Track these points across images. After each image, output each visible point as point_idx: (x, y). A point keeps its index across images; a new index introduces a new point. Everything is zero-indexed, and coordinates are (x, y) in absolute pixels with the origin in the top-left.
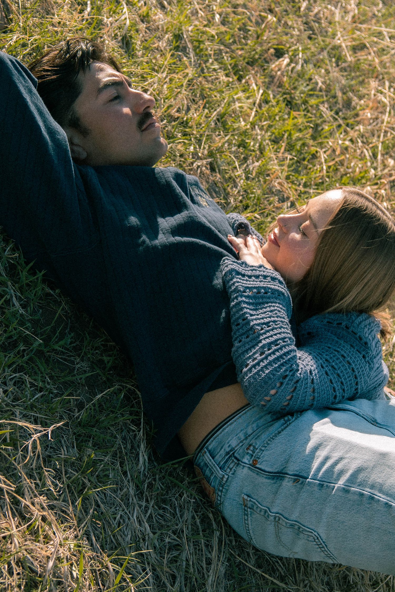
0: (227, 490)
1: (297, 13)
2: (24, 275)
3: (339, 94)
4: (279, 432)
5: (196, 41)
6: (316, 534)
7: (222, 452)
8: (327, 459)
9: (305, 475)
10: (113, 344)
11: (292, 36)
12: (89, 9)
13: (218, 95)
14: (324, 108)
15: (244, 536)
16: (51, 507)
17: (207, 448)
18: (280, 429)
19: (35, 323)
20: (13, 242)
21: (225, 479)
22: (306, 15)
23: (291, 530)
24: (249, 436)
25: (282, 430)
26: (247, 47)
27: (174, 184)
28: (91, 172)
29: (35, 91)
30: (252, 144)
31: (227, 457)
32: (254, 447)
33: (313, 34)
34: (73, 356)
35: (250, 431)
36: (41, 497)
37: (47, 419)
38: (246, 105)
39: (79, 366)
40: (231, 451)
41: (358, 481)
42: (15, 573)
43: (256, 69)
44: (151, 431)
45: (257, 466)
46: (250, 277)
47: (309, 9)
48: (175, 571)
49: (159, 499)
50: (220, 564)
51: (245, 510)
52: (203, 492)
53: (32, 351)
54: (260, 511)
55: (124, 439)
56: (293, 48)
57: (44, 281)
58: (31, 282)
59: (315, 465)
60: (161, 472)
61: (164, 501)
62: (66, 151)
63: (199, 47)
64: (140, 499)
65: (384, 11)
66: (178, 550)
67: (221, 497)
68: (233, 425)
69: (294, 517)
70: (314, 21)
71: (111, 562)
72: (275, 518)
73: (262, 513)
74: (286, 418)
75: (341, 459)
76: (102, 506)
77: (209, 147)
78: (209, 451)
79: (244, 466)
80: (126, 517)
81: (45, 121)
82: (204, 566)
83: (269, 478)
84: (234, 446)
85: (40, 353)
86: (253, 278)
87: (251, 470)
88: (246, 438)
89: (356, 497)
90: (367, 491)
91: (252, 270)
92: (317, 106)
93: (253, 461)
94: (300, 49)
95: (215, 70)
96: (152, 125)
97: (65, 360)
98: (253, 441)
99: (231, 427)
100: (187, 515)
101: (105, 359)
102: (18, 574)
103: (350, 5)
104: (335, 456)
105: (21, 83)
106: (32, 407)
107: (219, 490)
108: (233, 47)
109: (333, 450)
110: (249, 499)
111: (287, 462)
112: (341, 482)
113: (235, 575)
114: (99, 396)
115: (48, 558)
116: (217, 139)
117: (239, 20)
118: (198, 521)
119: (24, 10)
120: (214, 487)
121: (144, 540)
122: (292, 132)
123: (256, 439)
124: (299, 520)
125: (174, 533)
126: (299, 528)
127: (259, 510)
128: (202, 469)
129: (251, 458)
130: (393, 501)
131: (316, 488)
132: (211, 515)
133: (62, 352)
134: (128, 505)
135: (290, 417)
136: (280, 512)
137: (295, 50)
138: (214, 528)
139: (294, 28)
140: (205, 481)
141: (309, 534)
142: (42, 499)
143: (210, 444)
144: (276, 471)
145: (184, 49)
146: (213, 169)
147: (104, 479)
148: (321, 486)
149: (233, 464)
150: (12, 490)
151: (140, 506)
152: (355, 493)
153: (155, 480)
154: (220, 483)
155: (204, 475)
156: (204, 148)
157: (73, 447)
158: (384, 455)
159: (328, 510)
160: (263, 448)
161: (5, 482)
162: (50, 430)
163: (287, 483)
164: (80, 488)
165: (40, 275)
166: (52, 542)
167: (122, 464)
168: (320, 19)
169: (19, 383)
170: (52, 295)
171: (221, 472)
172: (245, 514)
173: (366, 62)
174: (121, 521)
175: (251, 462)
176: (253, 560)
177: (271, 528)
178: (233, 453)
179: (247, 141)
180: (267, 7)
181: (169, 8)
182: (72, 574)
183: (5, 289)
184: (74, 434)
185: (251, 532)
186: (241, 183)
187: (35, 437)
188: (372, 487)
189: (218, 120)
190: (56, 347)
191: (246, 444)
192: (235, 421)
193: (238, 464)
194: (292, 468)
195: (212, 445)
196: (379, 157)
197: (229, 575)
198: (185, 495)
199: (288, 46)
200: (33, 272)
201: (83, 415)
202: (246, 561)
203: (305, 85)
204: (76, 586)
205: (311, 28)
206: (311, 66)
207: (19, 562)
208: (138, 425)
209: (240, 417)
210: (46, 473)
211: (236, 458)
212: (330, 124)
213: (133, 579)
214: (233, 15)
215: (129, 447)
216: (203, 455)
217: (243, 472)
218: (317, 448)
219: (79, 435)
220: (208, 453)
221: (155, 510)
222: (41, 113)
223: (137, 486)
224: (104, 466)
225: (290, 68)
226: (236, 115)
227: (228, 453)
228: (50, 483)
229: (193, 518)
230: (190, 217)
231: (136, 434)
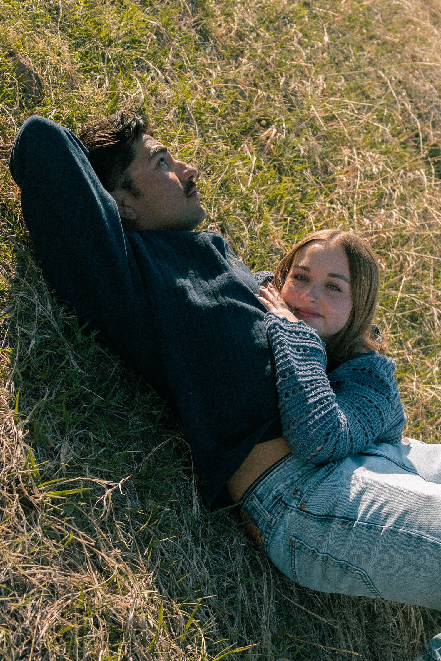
0: (275, 532)
1: (277, 88)
2: (79, 336)
3: (318, 160)
4: (324, 478)
5: (198, 113)
6: (364, 572)
7: (270, 497)
8: (373, 502)
9: (352, 517)
10: (159, 398)
11: (275, 108)
12: (107, 84)
13: (220, 162)
14: (307, 174)
15: (289, 575)
16: (125, 559)
17: (255, 493)
18: (324, 475)
19: (92, 381)
20: (66, 303)
21: (273, 522)
22: (285, 90)
23: (338, 568)
24: (296, 482)
25: (327, 476)
26: (239, 118)
27: (213, 247)
28: (137, 237)
29: (87, 160)
30: (252, 206)
31: (274, 502)
32: (302, 492)
33: (291, 106)
34: (126, 410)
35: (296, 477)
36: (116, 550)
37: (110, 473)
38: (245, 170)
39: (132, 420)
40: (278, 496)
41: (405, 522)
42: (101, 626)
43: (249, 138)
44: (200, 480)
45: (305, 509)
46: (291, 332)
47: (286, 83)
48: (233, 612)
49: (213, 545)
50: (270, 603)
51: (292, 550)
52: (249, 535)
53: (91, 408)
54: (308, 551)
55: (177, 488)
56: (277, 119)
57: (97, 340)
58: (84, 342)
59: (362, 508)
60: (211, 518)
61: (218, 546)
62: (116, 217)
63: (200, 119)
64: (197, 545)
65: (346, 85)
66: (233, 592)
67: (268, 539)
68: (279, 472)
69: (342, 557)
70: (292, 95)
71: (180, 609)
72: (323, 558)
73: (310, 554)
74: (329, 465)
75: (386, 503)
76: (166, 554)
77: (219, 210)
78: (257, 496)
79: (292, 510)
80: (186, 563)
81: (97, 189)
82: (258, 606)
83: (317, 521)
84: (281, 491)
85: (98, 409)
86: (294, 334)
87: (300, 513)
88: (293, 484)
89: (404, 538)
90: (415, 532)
91: (292, 327)
92: (301, 171)
93: (301, 505)
94: (283, 119)
95: (215, 139)
96: (195, 192)
97: (119, 415)
98: (299, 487)
99: (278, 474)
100: (239, 558)
101: (155, 412)
102: (104, 626)
103: (319, 80)
104: (382, 499)
105: (76, 153)
106: (97, 462)
107: (266, 532)
108: (228, 118)
109: (379, 493)
110: (297, 540)
111: (335, 505)
112: (389, 524)
113: (284, 613)
114: (155, 450)
115: (128, 609)
116: (223, 202)
117: (231, 94)
118: (247, 563)
119: (54, 85)
120: (261, 529)
121: (204, 584)
122: (284, 195)
123: (302, 484)
124: (348, 560)
125: (229, 576)
126: (347, 567)
127: (306, 550)
128: (249, 513)
129: (299, 502)
130: (440, 540)
131: (364, 530)
132: (257, 557)
133: (116, 407)
134: (187, 551)
135: (333, 464)
136: (329, 552)
137: (279, 121)
138: (263, 569)
139: (275, 101)
140: (252, 524)
141: (357, 572)
142: (117, 551)
143: (258, 489)
144: (324, 514)
145: (188, 120)
146: (223, 231)
147: (166, 529)
148: (369, 527)
149: (281, 508)
150: (92, 546)
151: (197, 552)
152: (403, 533)
153: (207, 525)
154: (268, 525)
155: (251, 518)
156: (214, 211)
157: (136, 498)
158: (428, 498)
159: (376, 550)
160: (310, 493)
161: (83, 537)
162: (120, 484)
163: (336, 526)
164: (146, 538)
165: (94, 334)
166: (130, 594)
167: (178, 512)
168: (296, 92)
169: (84, 439)
170: (102, 353)
171: (269, 516)
172: (292, 554)
173: (338, 131)
174: (184, 568)
175: (299, 506)
176: (296, 598)
177: (318, 568)
178: (281, 498)
179: (249, 204)
180: (252, 82)
181: (172, 83)
182: (149, 623)
183: (63, 349)
184: (136, 486)
185: (297, 570)
186: (247, 242)
187: (108, 492)
188: (420, 528)
189: (222, 185)
190: (112, 403)
191: (293, 489)
192: (281, 468)
193: (286, 508)
194: (339, 512)
195: (260, 490)
196: (355, 217)
197: (279, 614)
198: (235, 540)
199: (273, 117)
200: (86, 333)
201: (141, 467)
202: (290, 598)
203: (290, 152)
204: (154, 635)
205: (290, 101)
206: (293, 135)
207: (104, 615)
208: (189, 474)
209: (286, 464)
210: (118, 526)
211: (283, 502)
212: (313, 188)
213: (201, 625)
214: (225, 89)
215: (183, 495)
216: (251, 500)
217: (291, 515)
218: (362, 492)
219: (139, 488)
220: (256, 498)
221: (210, 555)
222: (94, 182)
223: (193, 533)
224: (164, 516)
225: (277, 137)
226: (237, 180)
227: (275, 498)
228: (121, 535)
229: (243, 561)
230: (230, 278)
231: (187, 484)
